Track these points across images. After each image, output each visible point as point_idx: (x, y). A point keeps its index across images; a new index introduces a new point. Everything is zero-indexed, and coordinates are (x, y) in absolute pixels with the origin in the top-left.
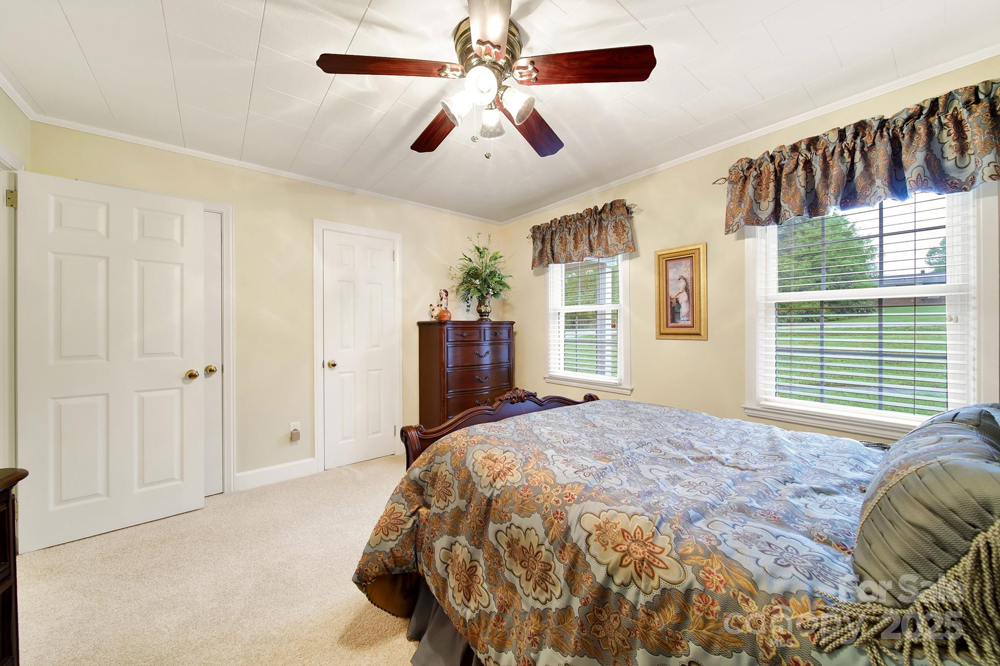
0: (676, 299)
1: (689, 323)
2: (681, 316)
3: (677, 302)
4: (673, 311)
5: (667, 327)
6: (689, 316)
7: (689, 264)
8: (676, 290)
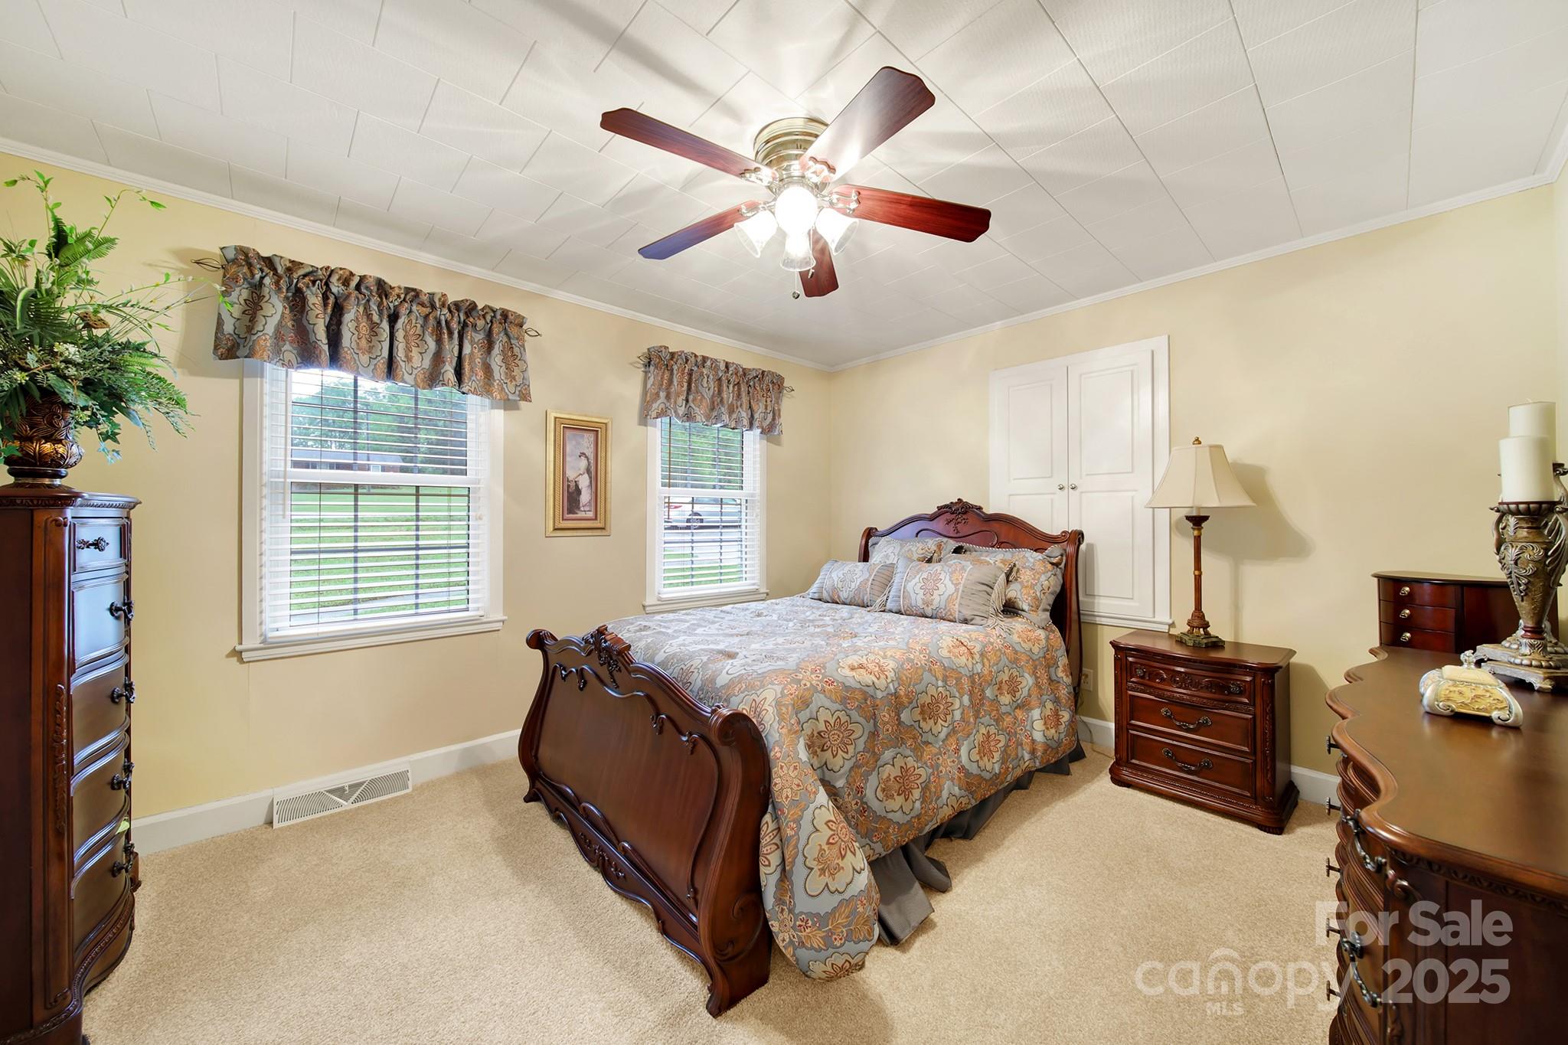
0: (576, 482)
1: (591, 514)
2: (581, 505)
3: (577, 486)
4: (572, 499)
5: (563, 519)
6: (590, 506)
7: (592, 439)
8: (576, 470)
